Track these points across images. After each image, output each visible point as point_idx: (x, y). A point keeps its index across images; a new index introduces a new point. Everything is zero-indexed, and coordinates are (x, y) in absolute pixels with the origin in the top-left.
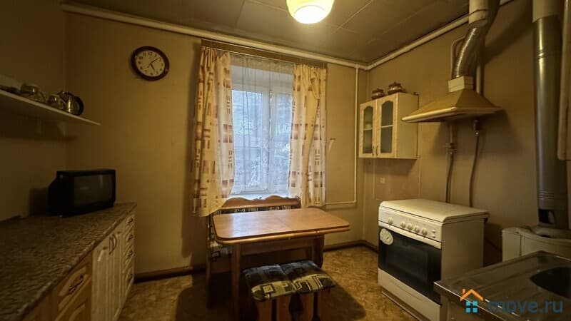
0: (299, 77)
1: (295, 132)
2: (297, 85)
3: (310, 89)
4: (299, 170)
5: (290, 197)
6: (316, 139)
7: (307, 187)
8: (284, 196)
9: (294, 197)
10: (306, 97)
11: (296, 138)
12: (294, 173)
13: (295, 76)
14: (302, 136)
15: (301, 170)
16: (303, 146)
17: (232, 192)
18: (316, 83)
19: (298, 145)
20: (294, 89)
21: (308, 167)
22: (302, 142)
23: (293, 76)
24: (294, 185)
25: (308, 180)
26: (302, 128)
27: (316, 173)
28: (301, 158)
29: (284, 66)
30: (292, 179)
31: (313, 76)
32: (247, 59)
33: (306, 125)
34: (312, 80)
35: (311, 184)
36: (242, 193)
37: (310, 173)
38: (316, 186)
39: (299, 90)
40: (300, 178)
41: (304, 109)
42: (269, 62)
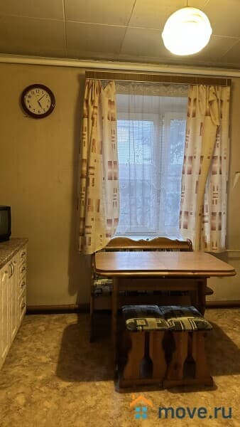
0: (195, 100)
1: (188, 166)
2: (192, 109)
3: (208, 114)
4: (192, 209)
5: (181, 240)
6: (214, 173)
7: (202, 229)
8: (173, 239)
9: (185, 240)
10: (202, 124)
11: (190, 173)
12: (187, 213)
13: (190, 99)
14: (196, 170)
15: (194, 209)
16: (197, 183)
17: (117, 231)
18: (215, 105)
19: (191, 181)
20: (188, 115)
21: (203, 206)
22: (196, 177)
23: (187, 99)
24: (186, 227)
25: (204, 222)
26: (197, 161)
27: (213, 214)
28: (195, 195)
29: (177, 88)
30: (183, 219)
31: (212, 98)
32: (133, 86)
33: (202, 157)
34: (211, 103)
35: (207, 227)
37: (206, 214)
38: (213, 229)
39: (194, 116)
40: (193, 220)
41: (199, 139)
42: (158, 85)
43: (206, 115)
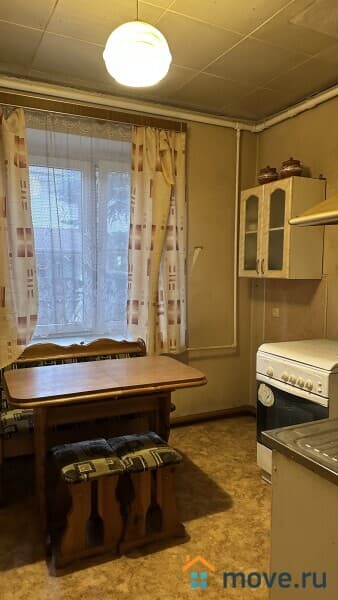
0: (141, 147)
1: (135, 238)
2: (137, 159)
3: (159, 169)
4: (143, 297)
5: (130, 340)
6: (169, 248)
7: (157, 324)
8: (119, 339)
9: (136, 341)
10: (151, 181)
11: (139, 247)
12: (136, 302)
13: (134, 146)
14: (147, 244)
15: (146, 297)
16: (149, 261)
17: (35, 334)
18: (168, 157)
19: (141, 258)
20: (133, 168)
21: (157, 293)
22: (147, 254)
23: (130, 145)
24: (135, 322)
25: (159, 314)
26: (147, 231)
27: (170, 303)
28: (146, 278)
29: (116, 128)
30: (132, 311)
31: (164, 146)
32: (53, 118)
33: (153, 227)
34: (162, 153)
35: (163, 319)
36: (51, 336)
37: (161, 303)
38: (170, 322)
39: (141, 169)
40: (145, 312)
41: (149, 201)
42: (90, 121)
43: (157, 170)
